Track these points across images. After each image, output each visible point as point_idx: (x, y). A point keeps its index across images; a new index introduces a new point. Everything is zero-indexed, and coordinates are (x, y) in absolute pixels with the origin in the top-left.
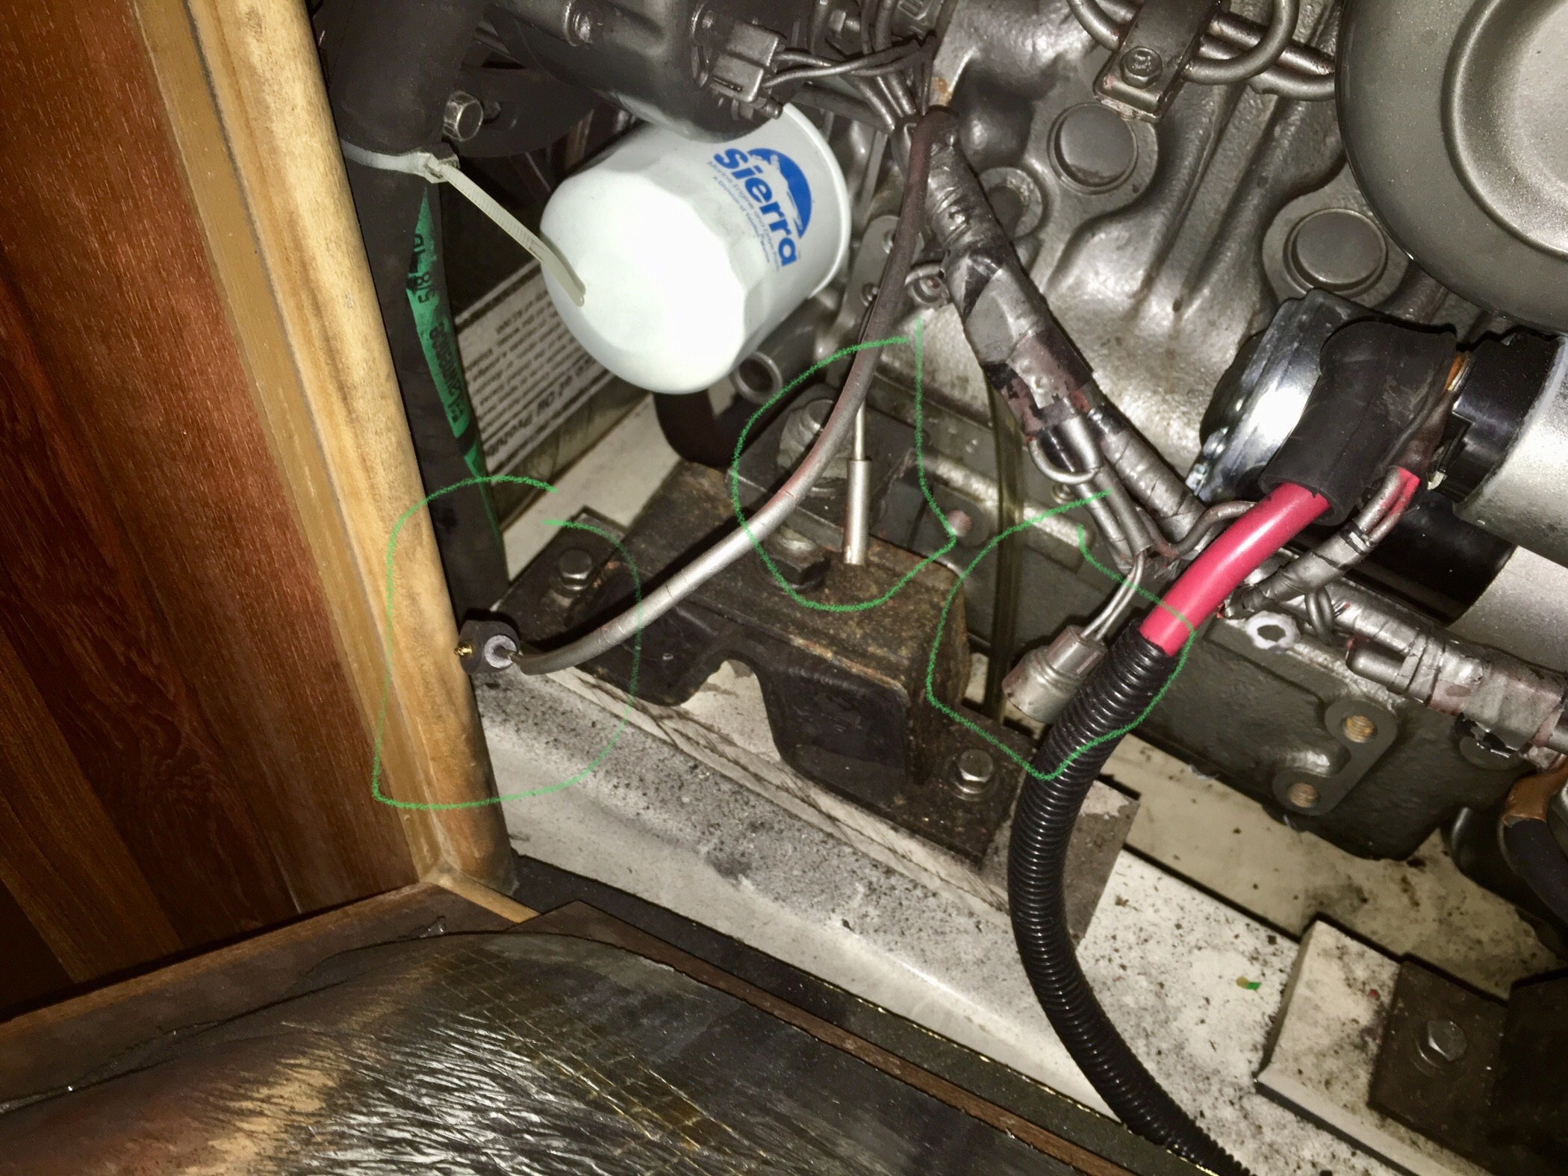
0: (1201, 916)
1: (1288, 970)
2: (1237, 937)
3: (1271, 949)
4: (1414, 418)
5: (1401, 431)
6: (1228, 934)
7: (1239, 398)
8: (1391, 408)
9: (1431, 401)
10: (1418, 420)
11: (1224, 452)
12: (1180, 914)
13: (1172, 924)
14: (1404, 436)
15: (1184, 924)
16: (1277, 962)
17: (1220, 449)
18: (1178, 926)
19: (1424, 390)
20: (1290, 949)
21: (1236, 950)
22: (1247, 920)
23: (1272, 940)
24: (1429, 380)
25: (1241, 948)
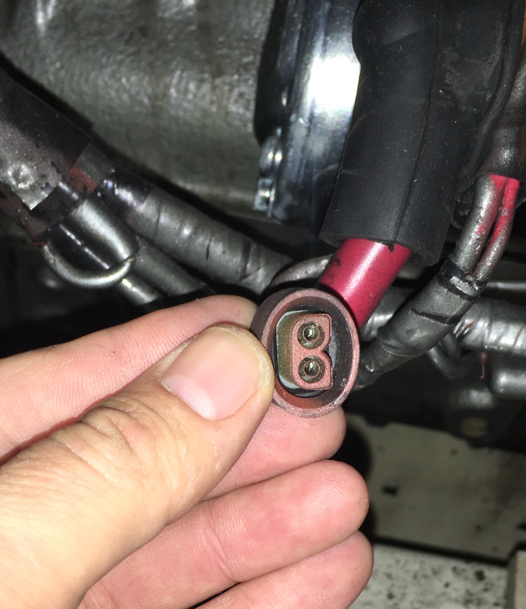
0: (409, 578)
1: (502, 601)
2: (447, 585)
3: (480, 586)
4: (493, 98)
5: (479, 120)
6: (438, 585)
7: (281, 90)
8: (460, 93)
9: (508, 67)
10: (499, 100)
11: (284, 160)
12: (389, 583)
13: (383, 596)
14: (485, 127)
15: (396, 592)
16: (490, 597)
17: (279, 157)
18: (390, 596)
19: (497, 56)
20: (499, 579)
21: (450, 599)
22: (453, 563)
23: (480, 576)
24: (500, 38)
25: (454, 595)
